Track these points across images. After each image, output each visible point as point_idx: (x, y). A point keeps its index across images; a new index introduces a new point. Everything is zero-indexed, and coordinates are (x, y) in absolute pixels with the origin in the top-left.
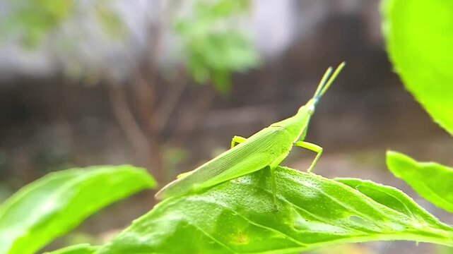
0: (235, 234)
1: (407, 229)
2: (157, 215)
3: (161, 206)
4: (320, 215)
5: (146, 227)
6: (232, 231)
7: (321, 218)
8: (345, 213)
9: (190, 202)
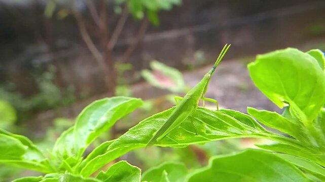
0: (179, 135)
1: (253, 133)
2: (140, 126)
3: (143, 122)
4: (220, 128)
5: (136, 132)
6: (177, 134)
7: (218, 129)
8: (228, 127)
9: (157, 121)
